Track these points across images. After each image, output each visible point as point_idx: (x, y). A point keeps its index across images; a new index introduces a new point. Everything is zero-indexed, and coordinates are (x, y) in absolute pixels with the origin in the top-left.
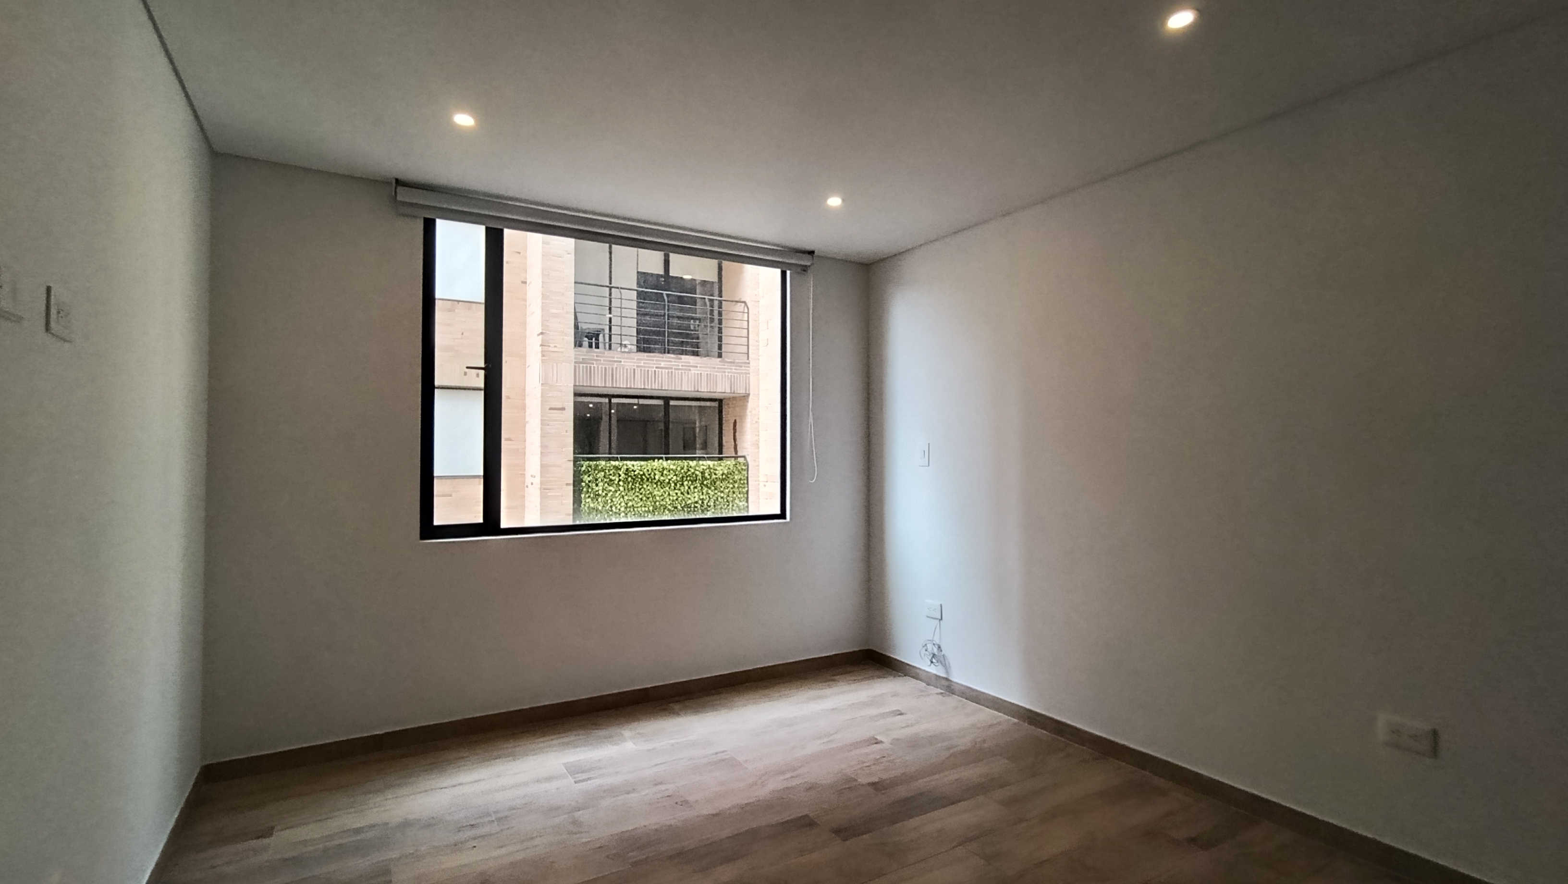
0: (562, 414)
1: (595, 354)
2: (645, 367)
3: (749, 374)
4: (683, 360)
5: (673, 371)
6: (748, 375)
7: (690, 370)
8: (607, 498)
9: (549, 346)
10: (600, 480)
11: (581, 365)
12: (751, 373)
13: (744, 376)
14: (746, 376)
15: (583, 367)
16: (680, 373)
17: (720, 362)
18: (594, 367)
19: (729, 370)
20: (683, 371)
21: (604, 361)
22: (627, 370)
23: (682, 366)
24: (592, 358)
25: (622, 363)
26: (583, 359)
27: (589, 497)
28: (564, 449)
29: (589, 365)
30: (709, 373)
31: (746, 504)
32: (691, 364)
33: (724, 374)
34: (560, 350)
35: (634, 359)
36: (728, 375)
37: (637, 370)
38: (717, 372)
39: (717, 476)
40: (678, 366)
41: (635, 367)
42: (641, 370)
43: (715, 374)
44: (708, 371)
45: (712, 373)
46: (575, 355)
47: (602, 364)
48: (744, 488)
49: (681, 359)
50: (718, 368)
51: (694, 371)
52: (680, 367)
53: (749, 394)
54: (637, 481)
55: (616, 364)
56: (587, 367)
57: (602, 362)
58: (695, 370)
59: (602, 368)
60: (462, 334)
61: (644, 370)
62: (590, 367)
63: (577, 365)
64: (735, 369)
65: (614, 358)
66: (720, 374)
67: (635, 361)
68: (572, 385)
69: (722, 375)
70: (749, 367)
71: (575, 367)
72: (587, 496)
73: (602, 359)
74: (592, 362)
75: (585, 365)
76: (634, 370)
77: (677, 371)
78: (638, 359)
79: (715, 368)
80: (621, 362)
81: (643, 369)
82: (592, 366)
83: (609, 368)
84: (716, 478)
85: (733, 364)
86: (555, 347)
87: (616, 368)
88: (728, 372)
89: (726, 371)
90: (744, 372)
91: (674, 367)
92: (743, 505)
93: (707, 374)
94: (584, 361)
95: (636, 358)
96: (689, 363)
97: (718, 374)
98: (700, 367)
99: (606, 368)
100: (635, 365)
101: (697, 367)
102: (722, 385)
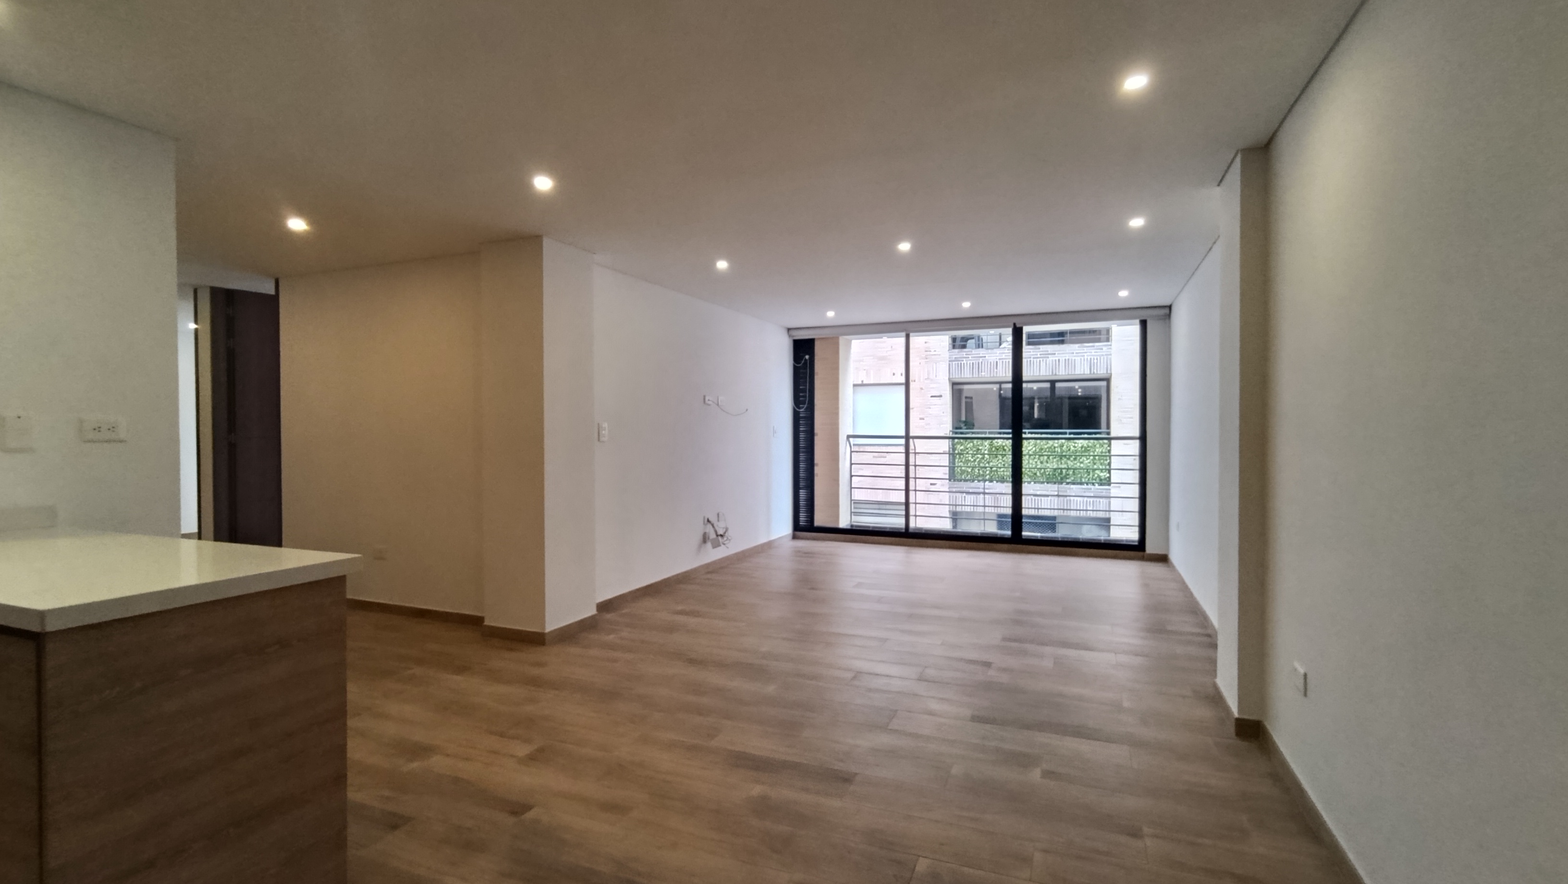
0: (940, 399)
1: (965, 353)
2: (1005, 359)
3: (1111, 355)
4: (1041, 350)
5: (1032, 359)
6: (1109, 357)
7: (1048, 357)
8: (976, 463)
9: (930, 351)
10: (969, 449)
11: (954, 363)
12: (1113, 355)
13: (1105, 357)
14: (1107, 358)
15: (955, 364)
16: (1038, 362)
17: (1078, 347)
18: (964, 364)
19: (1088, 354)
20: (1041, 359)
21: (972, 357)
22: (991, 363)
23: (1040, 355)
24: (961, 356)
25: (987, 358)
26: (955, 358)
27: (961, 461)
28: (941, 426)
29: (959, 362)
30: (1067, 358)
31: (1108, 475)
32: (1049, 352)
33: (1082, 358)
34: (939, 353)
35: (996, 353)
36: (1087, 359)
37: (1000, 362)
38: (1075, 356)
39: (1076, 449)
40: (1037, 355)
41: (998, 360)
42: (1003, 362)
43: (1073, 358)
44: (1066, 357)
45: (1070, 358)
46: (950, 355)
47: (970, 360)
48: (1106, 460)
49: (1039, 349)
50: (1076, 353)
51: (1051, 358)
52: (1039, 356)
53: (1111, 374)
54: (1000, 451)
55: (981, 359)
56: (958, 364)
57: (970, 358)
58: (1053, 357)
59: (970, 363)
60: (892, 347)
61: (1006, 362)
62: (961, 364)
63: (951, 363)
64: (1095, 352)
65: (980, 354)
66: (1079, 358)
67: (997, 355)
68: (947, 378)
69: (1081, 359)
70: (1111, 349)
71: (949, 364)
72: (960, 460)
73: (970, 356)
74: (962, 359)
75: (957, 362)
76: (997, 362)
77: (1035, 360)
78: (1000, 353)
79: (1073, 353)
80: (985, 357)
81: (1004, 361)
82: (962, 362)
83: (976, 363)
84: (1075, 450)
85: (1093, 348)
86: (935, 351)
87: (982, 362)
88: (1087, 356)
89: (1085, 354)
90: (1104, 354)
91: (1032, 357)
92: (1105, 476)
93: (1065, 360)
94: (956, 360)
95: (998, 352)
96: (1048, 351)
97: (1076, 358)
98: (1058, 354)
99: (973, 363)
100: (998, 358)
101: (1055, 354)
102: (1081, 369)
